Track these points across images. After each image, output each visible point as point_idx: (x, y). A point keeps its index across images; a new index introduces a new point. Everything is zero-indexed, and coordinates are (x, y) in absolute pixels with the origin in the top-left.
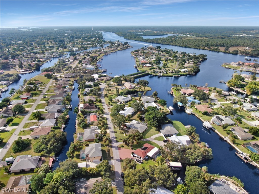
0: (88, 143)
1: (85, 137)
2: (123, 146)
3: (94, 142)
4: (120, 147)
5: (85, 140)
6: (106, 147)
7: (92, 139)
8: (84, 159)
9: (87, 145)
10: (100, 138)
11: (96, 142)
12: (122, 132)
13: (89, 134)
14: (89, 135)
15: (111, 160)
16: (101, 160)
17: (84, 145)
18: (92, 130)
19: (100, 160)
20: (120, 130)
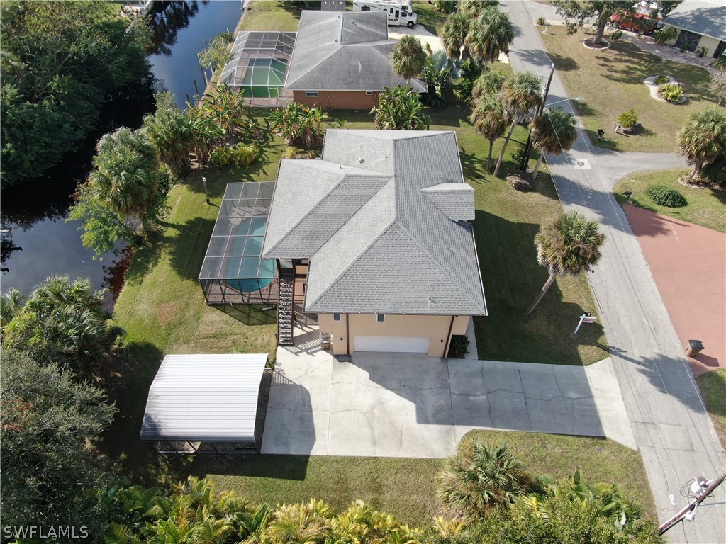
0: (316, 117)
1: (300, 68)
2: (677, 201)
3: (375, 124)
4: (647, 202)
5: (298, 96)
6: (492, 179)
7: (364, 87)
8: (254, 298)
9: (310, 145)
10: (431, 89)
11: (400, 124)
12: (622, 66)
13: (339, 46)
14: (339, 53)
15: (577, 361)
16: (456, 348)
17: (279, 137)
18: (361, 20)
19: (440, 349)
20: (598, 51)
